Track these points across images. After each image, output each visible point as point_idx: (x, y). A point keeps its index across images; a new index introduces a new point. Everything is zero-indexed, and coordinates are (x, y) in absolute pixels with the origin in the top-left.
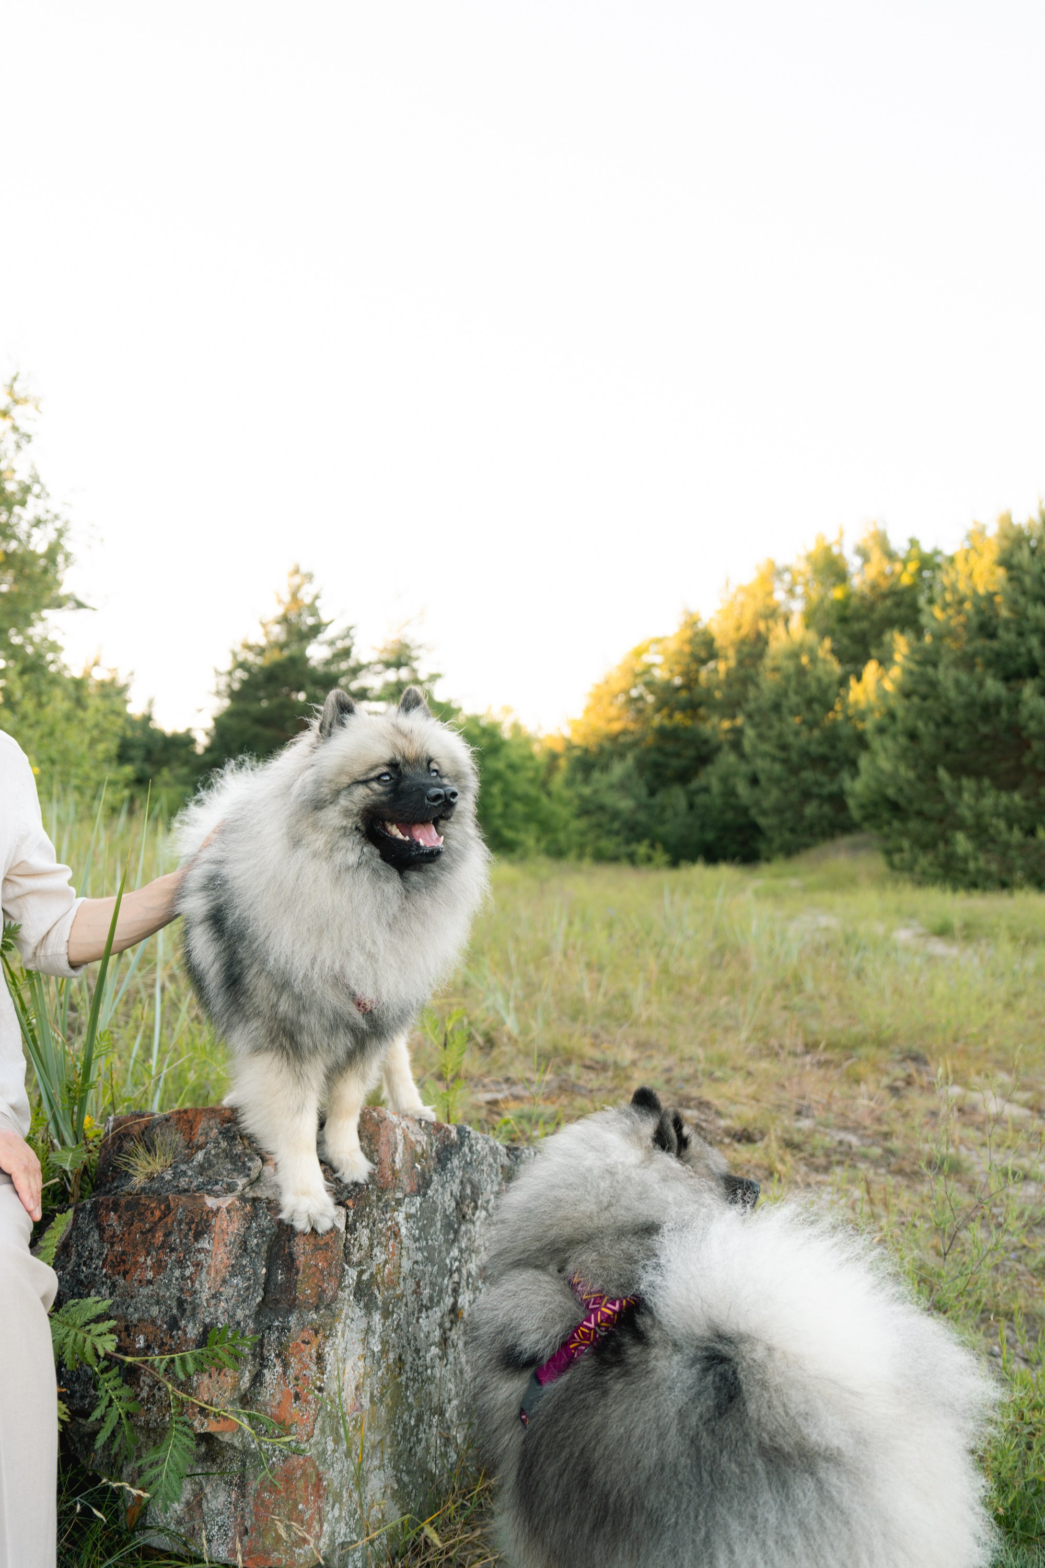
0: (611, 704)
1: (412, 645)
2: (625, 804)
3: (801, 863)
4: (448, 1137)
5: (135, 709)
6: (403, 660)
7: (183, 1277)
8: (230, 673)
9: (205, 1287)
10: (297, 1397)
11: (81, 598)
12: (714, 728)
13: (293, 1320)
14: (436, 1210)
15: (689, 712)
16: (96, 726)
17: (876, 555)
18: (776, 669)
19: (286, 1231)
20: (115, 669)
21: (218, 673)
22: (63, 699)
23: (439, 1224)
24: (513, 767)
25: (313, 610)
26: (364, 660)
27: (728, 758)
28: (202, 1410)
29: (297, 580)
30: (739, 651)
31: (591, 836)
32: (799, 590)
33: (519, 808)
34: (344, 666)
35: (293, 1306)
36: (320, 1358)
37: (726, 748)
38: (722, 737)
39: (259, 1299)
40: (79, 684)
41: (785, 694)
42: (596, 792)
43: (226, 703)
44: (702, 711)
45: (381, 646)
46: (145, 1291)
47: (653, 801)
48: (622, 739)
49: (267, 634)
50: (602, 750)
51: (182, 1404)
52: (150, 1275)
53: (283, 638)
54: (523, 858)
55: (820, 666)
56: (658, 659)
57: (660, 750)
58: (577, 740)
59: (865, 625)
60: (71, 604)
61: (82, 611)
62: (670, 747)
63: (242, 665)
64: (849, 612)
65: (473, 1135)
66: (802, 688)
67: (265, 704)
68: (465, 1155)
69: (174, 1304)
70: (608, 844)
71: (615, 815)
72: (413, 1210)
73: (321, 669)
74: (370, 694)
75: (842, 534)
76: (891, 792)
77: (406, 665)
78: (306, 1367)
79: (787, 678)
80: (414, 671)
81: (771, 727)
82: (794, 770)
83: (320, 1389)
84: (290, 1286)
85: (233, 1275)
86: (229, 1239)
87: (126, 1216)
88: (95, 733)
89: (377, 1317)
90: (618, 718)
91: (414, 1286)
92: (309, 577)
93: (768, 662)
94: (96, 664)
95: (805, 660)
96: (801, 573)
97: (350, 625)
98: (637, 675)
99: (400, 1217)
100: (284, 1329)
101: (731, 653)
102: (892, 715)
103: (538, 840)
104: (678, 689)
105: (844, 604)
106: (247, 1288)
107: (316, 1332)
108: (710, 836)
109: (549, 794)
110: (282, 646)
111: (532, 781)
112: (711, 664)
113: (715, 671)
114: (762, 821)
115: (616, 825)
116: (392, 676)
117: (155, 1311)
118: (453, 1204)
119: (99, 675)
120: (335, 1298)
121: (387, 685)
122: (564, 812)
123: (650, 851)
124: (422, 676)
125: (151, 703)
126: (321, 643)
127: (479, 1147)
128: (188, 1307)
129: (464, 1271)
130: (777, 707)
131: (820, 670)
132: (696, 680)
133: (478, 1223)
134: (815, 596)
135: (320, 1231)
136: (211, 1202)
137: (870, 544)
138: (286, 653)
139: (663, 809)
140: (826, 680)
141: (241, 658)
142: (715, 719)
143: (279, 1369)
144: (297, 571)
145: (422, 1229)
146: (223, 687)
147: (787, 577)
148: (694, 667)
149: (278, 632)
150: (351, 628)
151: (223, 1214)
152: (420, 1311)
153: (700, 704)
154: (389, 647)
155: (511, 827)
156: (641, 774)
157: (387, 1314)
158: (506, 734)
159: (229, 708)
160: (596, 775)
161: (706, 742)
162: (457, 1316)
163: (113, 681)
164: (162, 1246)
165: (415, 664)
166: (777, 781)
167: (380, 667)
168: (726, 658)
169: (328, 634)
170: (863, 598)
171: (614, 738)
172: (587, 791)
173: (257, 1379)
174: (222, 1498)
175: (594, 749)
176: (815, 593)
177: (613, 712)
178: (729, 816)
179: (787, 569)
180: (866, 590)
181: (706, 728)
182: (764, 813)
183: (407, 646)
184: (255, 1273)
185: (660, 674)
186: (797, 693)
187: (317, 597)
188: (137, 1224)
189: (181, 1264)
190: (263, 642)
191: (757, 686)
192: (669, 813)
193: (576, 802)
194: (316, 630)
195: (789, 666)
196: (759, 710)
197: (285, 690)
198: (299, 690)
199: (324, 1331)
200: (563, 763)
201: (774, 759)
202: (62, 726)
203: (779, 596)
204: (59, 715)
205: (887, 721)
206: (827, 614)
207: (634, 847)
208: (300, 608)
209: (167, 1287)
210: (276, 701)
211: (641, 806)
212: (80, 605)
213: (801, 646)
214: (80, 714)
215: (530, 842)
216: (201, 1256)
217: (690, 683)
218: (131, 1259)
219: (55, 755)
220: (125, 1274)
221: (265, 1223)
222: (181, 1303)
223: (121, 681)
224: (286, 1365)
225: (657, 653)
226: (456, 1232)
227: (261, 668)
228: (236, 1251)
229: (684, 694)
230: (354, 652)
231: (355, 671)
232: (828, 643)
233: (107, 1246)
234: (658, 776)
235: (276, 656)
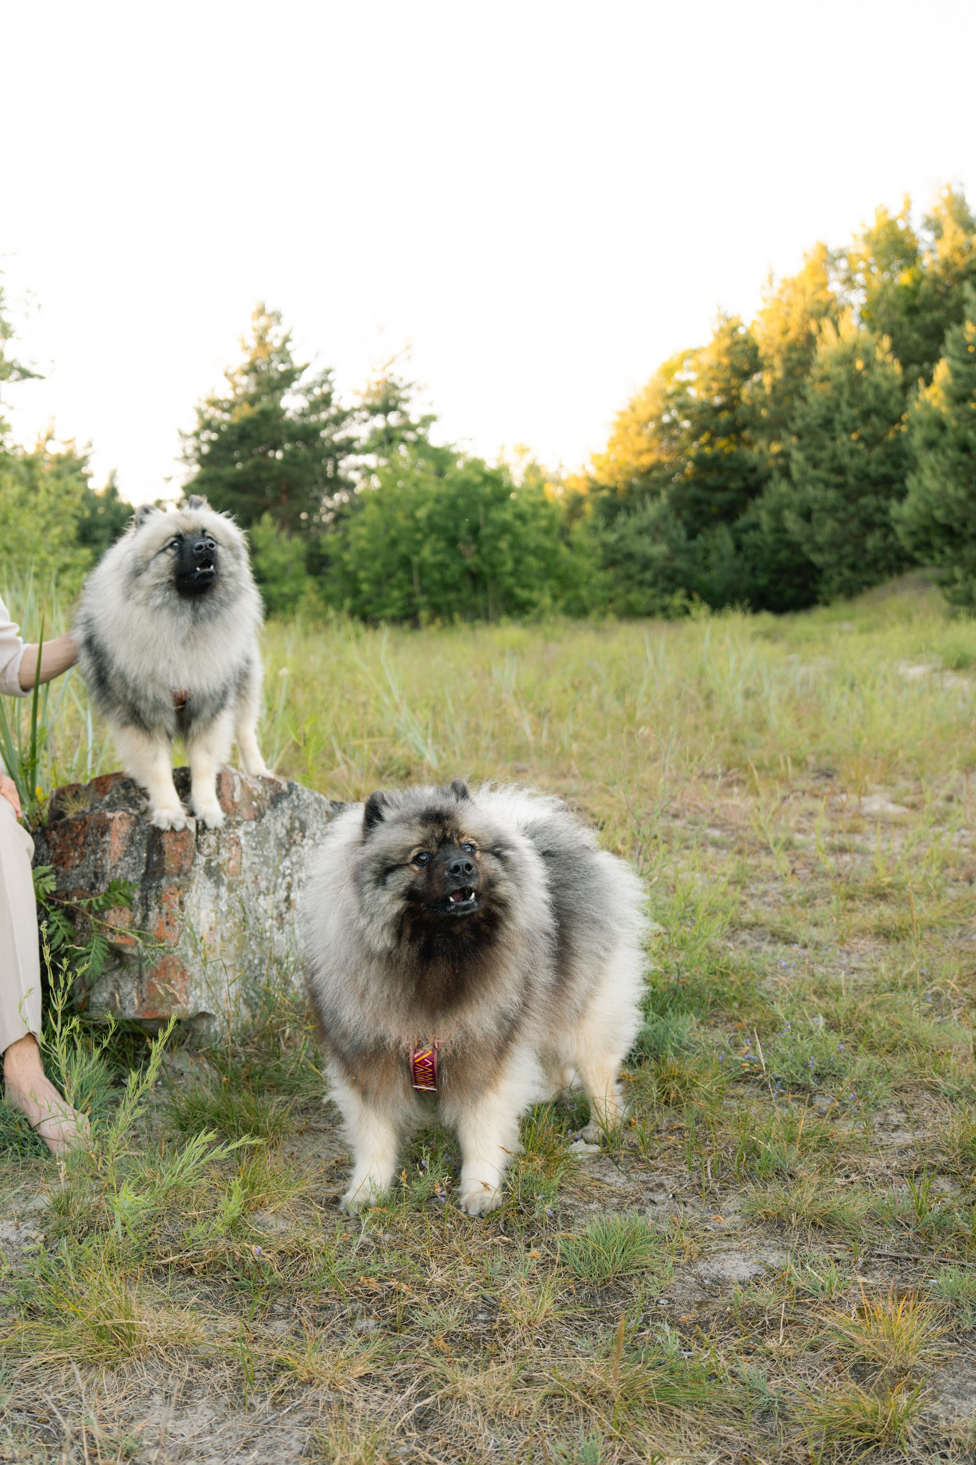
0: (639, 434)
1: (401, 385)
2: (659, 550)
3: (861, 604)
4: (280, 788)
5: (98, 485)
6: (391, 403)
7: (96, 860)
8: (197, 435)
9: (109, 863)
10: (168, 924)
11: (26, 365)
12: (761, 452)
13: (163, 882)
14: (269, 833)
15: (733, 437)
16: (51, 508)
17: (949, 228)
18: (825, 379)
19: (157, 832)
20: (70, 441)
21: (184, 436)
22: (14, 484)
23: (272, 843)
24: (520, 517)
25: (283, 354)
26: (346, 407)
27: (779, 488)
28: (112, 930)
29: (263, 321)
30: (786, 360)
31: (620, 590)
32: (860, 278)
33: (532, 561)
34: (324, 416)
35: (163, 874)
36: (181, 903)
37: (776, 475)
38: (772, 463)
39: (143, 871)
40: (30, 464)
41: (838, 406)
42: (622, 538)
43: (196, 469)
44: (746, 434)
45: (364, 389)
46: (75, 872)
47: (693, 544)
48: (655, 474)
49: (235, 386)
50: (630, 489)
51: (99, 927)
52: (77, 862)
53: (252, 390)
54: (538, 620)
55: (878, 370)
56: (692, 376)
57: (699, 483)
58: (603, 479)
59: (938, 315)
60: (16, 374)
61: (29, 381)
62: (711, 479)
63: (208, 425)
64: (918, 301)
65: (299, 788)
66: (856, 397)
67: (239, 466)
68: (292, 801)
69: (92, 876)
70: (640, 598)
71: (647, 564)
72: (250, 829)
73: (298, 420)
74: (356, 445)
75: (908, 204)
76: (939, 514)
77: (394, 409)
78: (172, 907)
79: (839, 388)
80: (404, 414)
81: (822, 448)
82: (851, 497)
83: (182, 920)
84: (161, 862)
85: (125, 856)
86: (122, 835)
87: (62, 832)
88: (49, 517)
89: (223, 890)
90: (649, 450)
91: (253, 878)
92: (277, 317)
93: (815, 371)
94: (49, 437)
95: (859, 365)
96: (860, 257)
97: (327, 366)
98: (669, 397)
99: (240, 832)
100: (159, 887)
101: (777, 362)
102: (942, 426)
103: (555, 598)
104: (718, 410)
105: (913, 292)
106: (135, 864)
107: (179, 889)
108: (762, 581)
109: (569, 545)
110: (252, 400)
111: (547, 532)
112: (756, 377)
113: (760, 384)
114: (817, 559)
115: (648, 576)
116: (379, 422)
117: (82, 882)
118: (284, 832)
119: (55, 448)
120: (189, 870)
121: (374, 432)
122: (585, 564)
123: (686, 602)
124: (414, 420)
125: (113, 476)
126: (298, 392)
127: (305, 796)
128: (100, 875)
129: (296, 877)
130: (827, 423)
131: (877, 376)
132: (738, 398)
133: (306, 848)
134: (876, 284)
135: (177, 829)
136: (109, 815)
137: (944, 212)
138: (258, 407)
139: (707, 551)
140: (885, 385)
141: (207, 416)
142: (762, 443)
143: (157, 910)
144: (261, 312)
145: (259, 843)
146: (190, 451)
147: (843, 264)
148: (734, 382)
149: (248, 385)
150: (328, 372)
151: (117, 820)
152: (259, 894)
153: (744, 427)
154: (374, 388)
155: (525, 586)
156: (678, 514)
157: (231, 889)
158: (517, 477)
159: (199, 473)
160: (621, 518)
161: (753, 470)
162: (290, 904)
163: (70, 455)
164: (83, 844)
165: (404, 407)
166: (832, 510)
167: (365, 414)
168: (772, 367)
169: (304, 380)
170: (936, 280)
171: (645, 474)
172: (611, 538)
173: (145, 918)
174: (130, 986)
175: (621, 486)
176: (879, 278)
177: (642, 443)
178: (784, 555)
179: (842, 256)
180: (938, 270)
181: (752, 455)
182: (820, 549)
183: (395, 387)
184: (139, 855)
185: (695, 394)
186: (850, 405)
187: (287, 340)
188: (68, 835)
189: (94, 852)
190: (230, 396)
191: (804, 399)
192: (713, 558)
193: (600, 551)
194: (288, 377)
195: (840, 373)
196: (808, 429)
197: (261, 449)
198: (275, 449)
199: (183, 888)
200: (588, 508)
201: (827, 485)
202: (14, 512)
203: (835, 287)
204: (11, 501)
205: (935, 433)
206: (891, 304)
207: (667, 599)
208: (269, 354)
209: (88, 867)
210: (250, 463)
211: (676, 551)
212: (25, 374)
213: (854, 347)
214: (32, 498)
215: (547, 600)
216: (105, 845)
217: (732, 403)
218: (66, 856)
219: (10, 543)
220: (63, 864)
221: (144, 827)
222: (96, 874)
223: (79, 454)
224: (160, 908)
225: (690, 370)
226: (288, 850)
227: (231, 426)
228: (127, 842)
229: (725, 416)
230: (335, 398)
231: (339, 419)
232: (886, 342)
233: (52, 851)
234: (699, 514)
235: (246, 411)
